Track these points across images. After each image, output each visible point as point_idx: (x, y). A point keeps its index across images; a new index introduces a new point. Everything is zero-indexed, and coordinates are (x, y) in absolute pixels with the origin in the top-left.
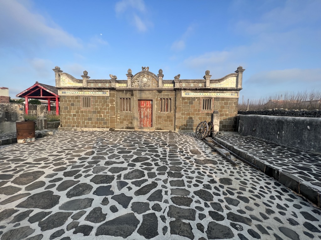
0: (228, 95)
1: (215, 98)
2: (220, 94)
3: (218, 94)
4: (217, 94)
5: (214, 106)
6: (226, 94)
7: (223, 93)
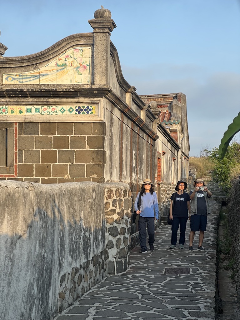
0: (67, 113)
1: (20, 124)
2: (37, 110)
3: (33, 108)
4: (29, 111)
5: (20, 152)
6: (60, 107)
7: (47, 104)
